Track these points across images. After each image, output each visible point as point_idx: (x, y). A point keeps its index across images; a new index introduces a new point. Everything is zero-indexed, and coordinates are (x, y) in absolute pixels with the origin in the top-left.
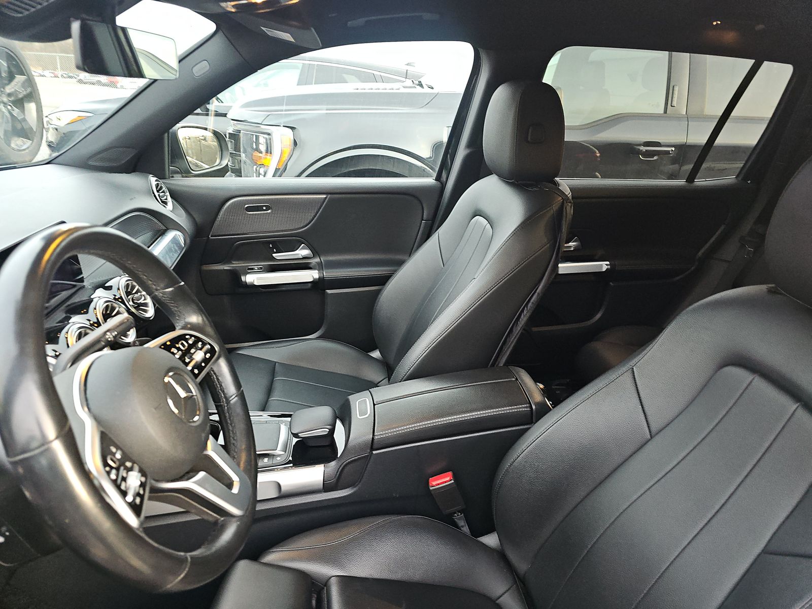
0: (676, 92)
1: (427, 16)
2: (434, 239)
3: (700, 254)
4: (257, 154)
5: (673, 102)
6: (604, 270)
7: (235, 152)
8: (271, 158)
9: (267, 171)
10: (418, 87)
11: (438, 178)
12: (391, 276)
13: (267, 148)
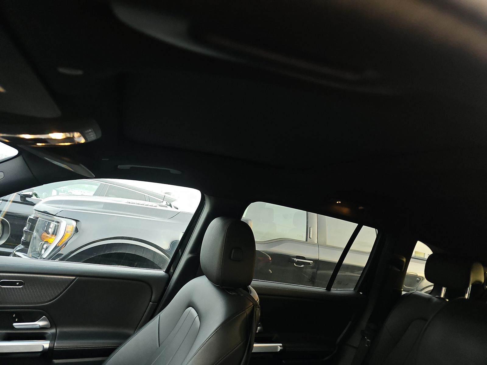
0: (311, 231)
1: (173, 171)
2: (156, 320)
3: (338, 340)
4: (45, 234)
5: (310, 236)
6: (279, 350)
7: (29, 231)
8: (54, 238)
9: (48, 247)
10: (169, 207)
11: (167, 271)
12: (116, 348)
13: (54, 231)
